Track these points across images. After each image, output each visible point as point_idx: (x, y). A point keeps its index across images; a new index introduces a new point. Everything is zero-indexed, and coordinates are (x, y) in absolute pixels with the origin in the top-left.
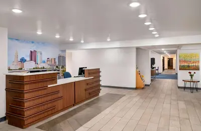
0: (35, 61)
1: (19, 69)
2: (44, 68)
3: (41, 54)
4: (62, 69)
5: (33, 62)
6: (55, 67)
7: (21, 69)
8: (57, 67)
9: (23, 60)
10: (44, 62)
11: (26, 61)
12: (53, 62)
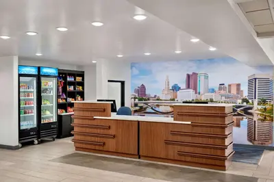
0: (195, 89)
1: (171, 100)
2: (212, 101)
3: (206, 77)
4: (260, 107)
5: (191, 91)
6: (240, 101)
7: (173, 100)
8: (245, 100)
9: (176, 88)
10: (213, 91)
11: (179, 88)
12: (234, 91)
